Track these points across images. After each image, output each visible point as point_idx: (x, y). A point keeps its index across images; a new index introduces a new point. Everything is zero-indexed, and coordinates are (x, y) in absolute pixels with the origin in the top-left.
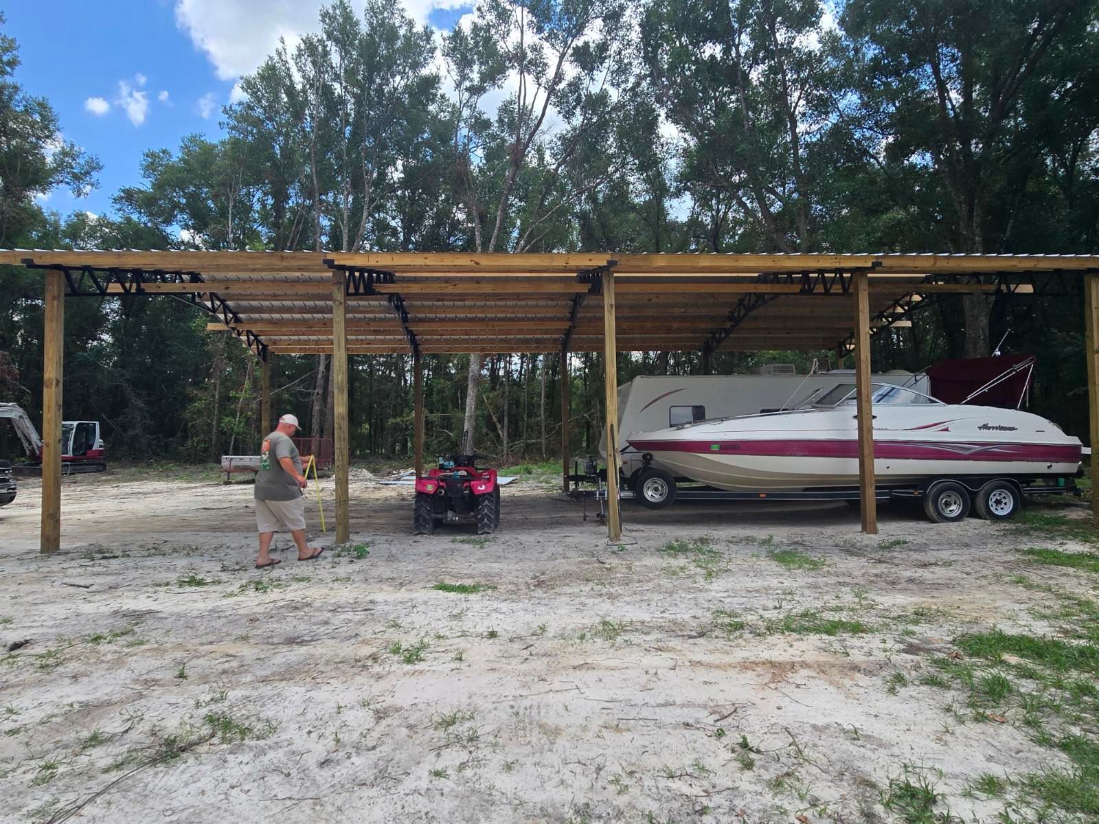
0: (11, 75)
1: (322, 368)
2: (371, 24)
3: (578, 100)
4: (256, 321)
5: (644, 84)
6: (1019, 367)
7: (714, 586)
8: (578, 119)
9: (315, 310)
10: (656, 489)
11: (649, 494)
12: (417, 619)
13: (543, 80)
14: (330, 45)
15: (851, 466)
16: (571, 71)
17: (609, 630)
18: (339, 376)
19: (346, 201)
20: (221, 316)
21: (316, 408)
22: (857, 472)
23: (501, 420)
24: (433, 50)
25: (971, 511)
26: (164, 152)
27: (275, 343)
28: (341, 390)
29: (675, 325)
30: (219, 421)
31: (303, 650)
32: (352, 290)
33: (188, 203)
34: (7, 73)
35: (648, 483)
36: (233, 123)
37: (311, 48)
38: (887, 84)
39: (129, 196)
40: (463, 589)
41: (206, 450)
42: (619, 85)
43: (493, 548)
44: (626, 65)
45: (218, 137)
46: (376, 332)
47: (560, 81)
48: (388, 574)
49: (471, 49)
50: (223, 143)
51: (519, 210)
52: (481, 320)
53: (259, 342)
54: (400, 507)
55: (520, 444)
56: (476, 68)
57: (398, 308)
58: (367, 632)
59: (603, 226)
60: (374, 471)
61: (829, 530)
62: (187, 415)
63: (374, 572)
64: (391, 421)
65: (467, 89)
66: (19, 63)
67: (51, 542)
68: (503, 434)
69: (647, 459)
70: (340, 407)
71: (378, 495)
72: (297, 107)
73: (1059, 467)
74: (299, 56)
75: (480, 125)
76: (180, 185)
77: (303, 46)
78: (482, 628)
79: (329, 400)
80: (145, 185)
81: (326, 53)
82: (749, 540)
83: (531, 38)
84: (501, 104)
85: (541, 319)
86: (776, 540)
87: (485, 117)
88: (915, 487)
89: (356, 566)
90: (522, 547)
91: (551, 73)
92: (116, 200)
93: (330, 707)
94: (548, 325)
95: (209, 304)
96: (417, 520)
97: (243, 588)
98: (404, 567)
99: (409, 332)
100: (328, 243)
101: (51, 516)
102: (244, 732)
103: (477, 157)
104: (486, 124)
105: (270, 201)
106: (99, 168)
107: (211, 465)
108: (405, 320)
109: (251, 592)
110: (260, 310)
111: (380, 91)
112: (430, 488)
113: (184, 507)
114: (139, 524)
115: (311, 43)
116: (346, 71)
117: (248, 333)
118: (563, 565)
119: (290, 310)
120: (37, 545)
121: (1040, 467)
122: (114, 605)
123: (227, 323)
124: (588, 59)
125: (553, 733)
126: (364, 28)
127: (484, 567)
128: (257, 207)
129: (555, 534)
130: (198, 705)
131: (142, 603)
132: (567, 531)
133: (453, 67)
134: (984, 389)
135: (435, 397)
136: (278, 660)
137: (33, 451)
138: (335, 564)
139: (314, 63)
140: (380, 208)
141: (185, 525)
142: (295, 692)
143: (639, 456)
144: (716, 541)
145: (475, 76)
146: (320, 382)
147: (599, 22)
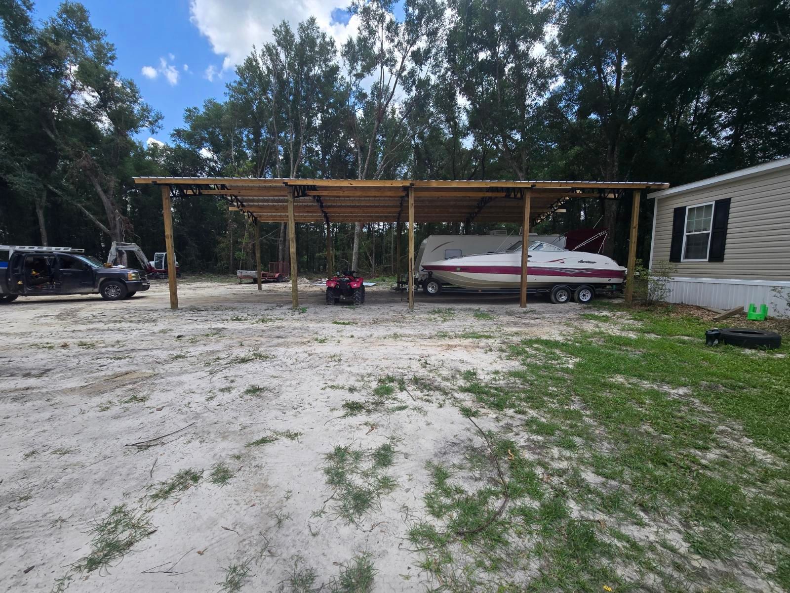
0: (112, 65)
1: (282, 227)
2: (301, 37)
3: (414, 82)
4: (251, 206)
5: (449, 73)
6: (601, 234)
7: (445, 324)
8: (413, 93)
9: (278, 201)
10: (433, 287)
11: (430, 289)
12: (325, 332)
13: (394, 70)
14: (279, 48)
15: (517, 278)
16: (409, 65)
17: (396, 336)
18: (292, 234)
19: (291, 137)
20: (235, 204)
21: (280, 248)
22: (520, 281)
23: (371, 255)
24: (335, 52)
25: (571, 299)
26: (195, 108)
27: (260, 216)
28: (293, 242)
29: (451, 210)
30: (234, 254)
31: (283, 340)
32: (296, 194)
33: (209, 137)
34: (110, 64)
35: (430, 285)
36: (231, 93)
37: (269, 51)
38: (580, 74)
39: (178, 133)
40: (344, 324)
41: (227, 268)
42: (436, 73)
43: (359, 310)
44: (440, 62)
45: (223, 99)
46: (308, 212)
47: (403, 71)
48: (315, 318)
49: (357, 53)
50: (226, 103)
51: (383, 142)
52: (358, 207)
53: (253, 216)
54: (321, 295)
55: (381, 267)
56: (360, 63)
57: (318, 201)
58: (306, 335)
59: (427, 152)
60: (309, 279)
61: (507, 306)
62: (217, 250)
63: (309, 318)
64: (317, 254)
65: (354, 75)
66: (116, 58)
67: (174, 305)
68: (373, 262)
69: (430, 274)
70: (293, 249)
71: (311, 289)
72: (265, 86)
73: (614, 280)
74: (263, 55)
75: (362, 96)
76: (205, 128)
77: (265, 50)
78: (349, 335)
79: (287, 244)
80: (187, 127)
81: (277, 54)
82: (470, 309)
83: (387, 45)
84: (373, 84)
85: (387, 207)
86: (482, 309)
87: (364, 91)
88: (547, 288)
89: (302, 315)
90: (371, 310)
91: (398, 66)
92: (172, 136)
93: (294, 352)
94: (389, 210)
95: (229, 198)
96: (327, 298)
97: (257, 322)
98: (320, 316)
99: (323, 212)
100: (282, 160)
101: (174, 294)
102: (266, 358)
103: (360, 114)
104: (365, 96)
105: (252, 136)
106: (162, 118)
107: (231, 275)
108: (322, 206)
109: (261, 323)
110: (253, 201)
111: (307, 74)
112: (333, 285)
113: (223, 293)
114: (207, 299)
115: (269, 48)
116: (289, 64)
117: (248, 212)
118: (386, 316)
119: (267, 201)
120: (169, 306)
121: (605, 280)
122: (209, 326)
123: (238, 207)
124: (419, 58)
125: (365, 360)
126: (297, 39)
127: (353, 317)
128: (245, 139)
129: (386, 306)
130: (250, 351)
131: (220, 326)
132: (392, 305)
133: (347, 62)
134: (583, 244)
135: (339, 243)
136: (274, 342)
137: (145, 267)
138: (293, 315)
139: (271, 59)
140: (309, 140)
141: (226, 300)
142: (282, 350)
143: (427, 273)
144: (454, 309)
145: (359, 68)
146: (282, 235)
147: (425, 38)
